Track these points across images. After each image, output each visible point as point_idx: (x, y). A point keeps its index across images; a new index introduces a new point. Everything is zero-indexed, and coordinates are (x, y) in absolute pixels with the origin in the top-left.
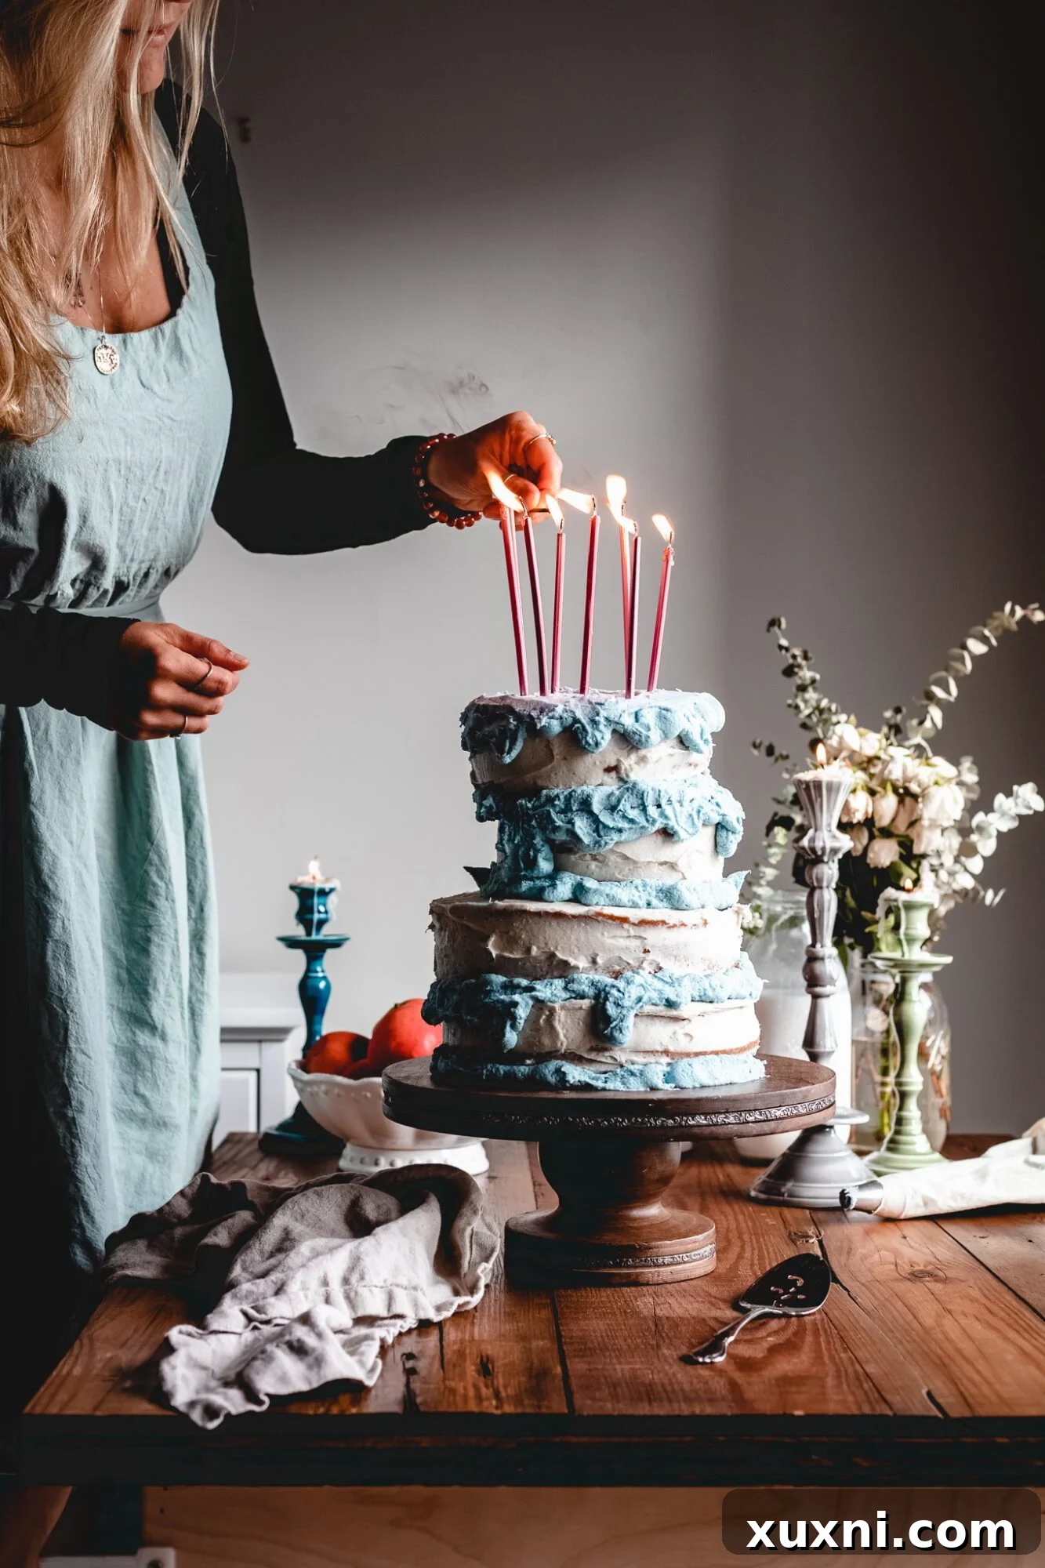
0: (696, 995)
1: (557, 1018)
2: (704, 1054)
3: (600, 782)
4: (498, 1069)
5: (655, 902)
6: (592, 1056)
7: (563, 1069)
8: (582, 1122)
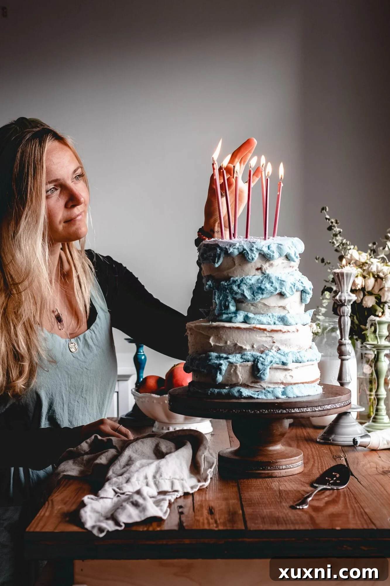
0: (294, 360)
1: (238, 370)
2: (298, 383)
3: (254, 274)
4: (214, 391)
5: (277, 322)
7: (241, 390)
8: (249, 412)
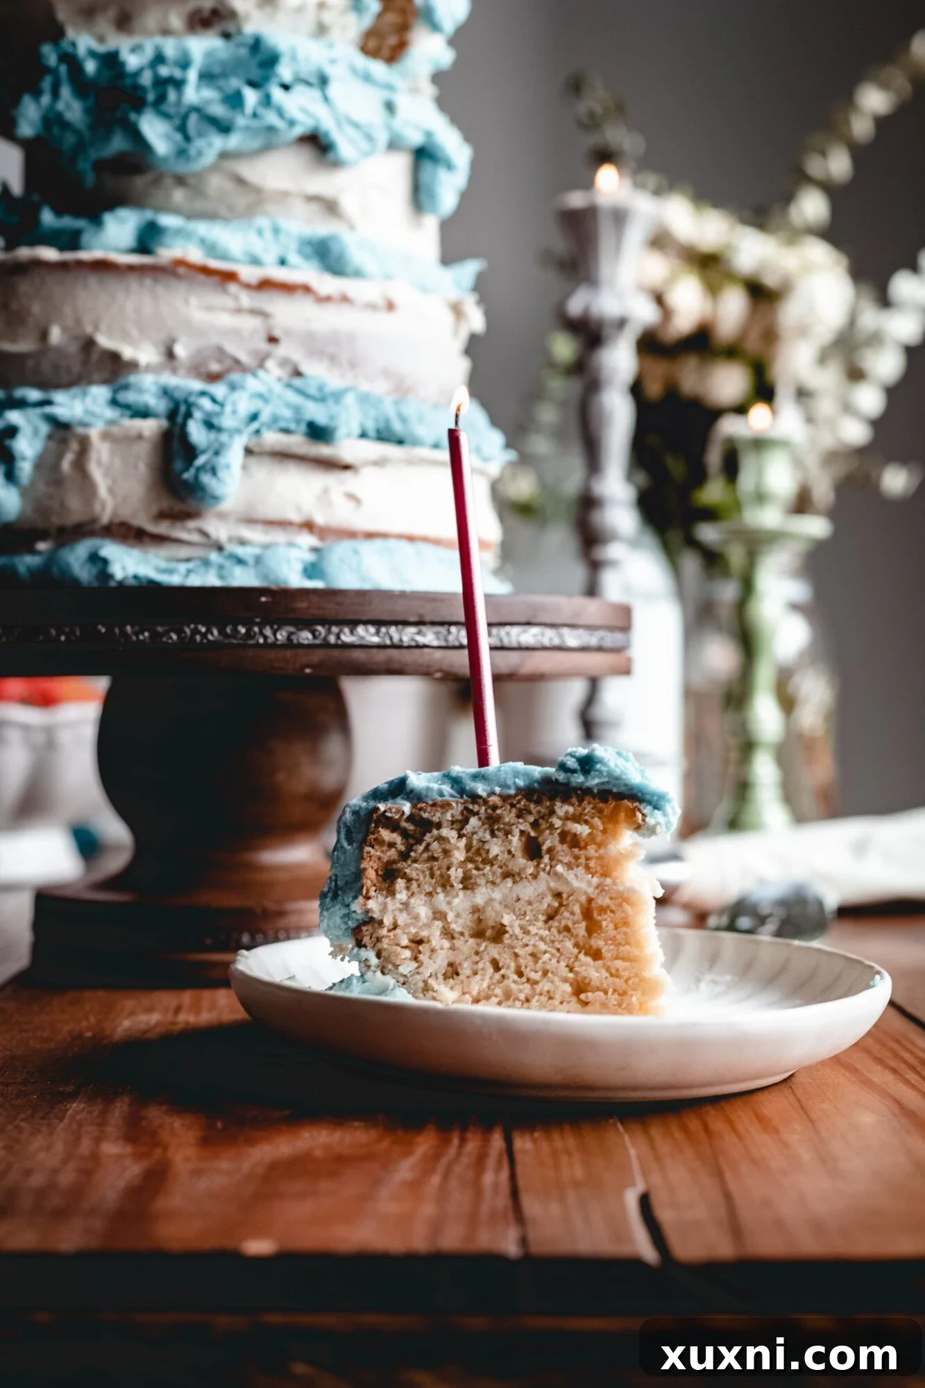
0: (371, 427)
1: (95, 455)
5: (293, 258)
6: (162, 528)
7: (104, 555)
